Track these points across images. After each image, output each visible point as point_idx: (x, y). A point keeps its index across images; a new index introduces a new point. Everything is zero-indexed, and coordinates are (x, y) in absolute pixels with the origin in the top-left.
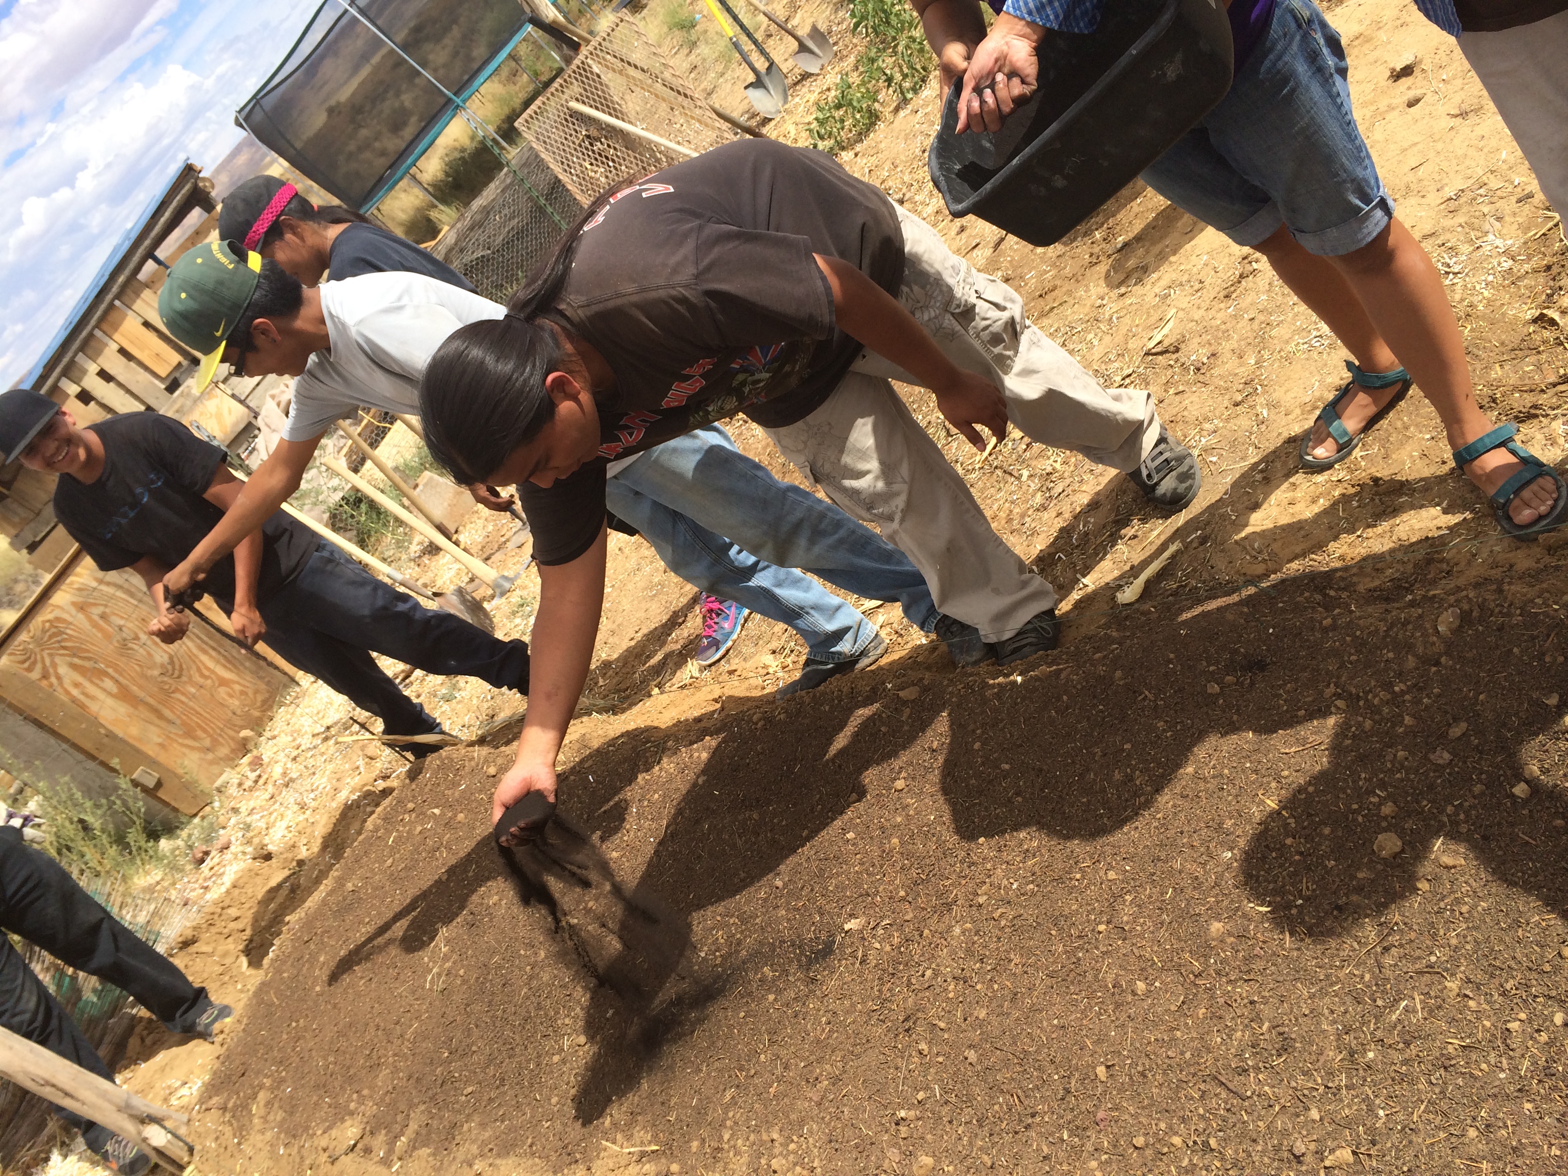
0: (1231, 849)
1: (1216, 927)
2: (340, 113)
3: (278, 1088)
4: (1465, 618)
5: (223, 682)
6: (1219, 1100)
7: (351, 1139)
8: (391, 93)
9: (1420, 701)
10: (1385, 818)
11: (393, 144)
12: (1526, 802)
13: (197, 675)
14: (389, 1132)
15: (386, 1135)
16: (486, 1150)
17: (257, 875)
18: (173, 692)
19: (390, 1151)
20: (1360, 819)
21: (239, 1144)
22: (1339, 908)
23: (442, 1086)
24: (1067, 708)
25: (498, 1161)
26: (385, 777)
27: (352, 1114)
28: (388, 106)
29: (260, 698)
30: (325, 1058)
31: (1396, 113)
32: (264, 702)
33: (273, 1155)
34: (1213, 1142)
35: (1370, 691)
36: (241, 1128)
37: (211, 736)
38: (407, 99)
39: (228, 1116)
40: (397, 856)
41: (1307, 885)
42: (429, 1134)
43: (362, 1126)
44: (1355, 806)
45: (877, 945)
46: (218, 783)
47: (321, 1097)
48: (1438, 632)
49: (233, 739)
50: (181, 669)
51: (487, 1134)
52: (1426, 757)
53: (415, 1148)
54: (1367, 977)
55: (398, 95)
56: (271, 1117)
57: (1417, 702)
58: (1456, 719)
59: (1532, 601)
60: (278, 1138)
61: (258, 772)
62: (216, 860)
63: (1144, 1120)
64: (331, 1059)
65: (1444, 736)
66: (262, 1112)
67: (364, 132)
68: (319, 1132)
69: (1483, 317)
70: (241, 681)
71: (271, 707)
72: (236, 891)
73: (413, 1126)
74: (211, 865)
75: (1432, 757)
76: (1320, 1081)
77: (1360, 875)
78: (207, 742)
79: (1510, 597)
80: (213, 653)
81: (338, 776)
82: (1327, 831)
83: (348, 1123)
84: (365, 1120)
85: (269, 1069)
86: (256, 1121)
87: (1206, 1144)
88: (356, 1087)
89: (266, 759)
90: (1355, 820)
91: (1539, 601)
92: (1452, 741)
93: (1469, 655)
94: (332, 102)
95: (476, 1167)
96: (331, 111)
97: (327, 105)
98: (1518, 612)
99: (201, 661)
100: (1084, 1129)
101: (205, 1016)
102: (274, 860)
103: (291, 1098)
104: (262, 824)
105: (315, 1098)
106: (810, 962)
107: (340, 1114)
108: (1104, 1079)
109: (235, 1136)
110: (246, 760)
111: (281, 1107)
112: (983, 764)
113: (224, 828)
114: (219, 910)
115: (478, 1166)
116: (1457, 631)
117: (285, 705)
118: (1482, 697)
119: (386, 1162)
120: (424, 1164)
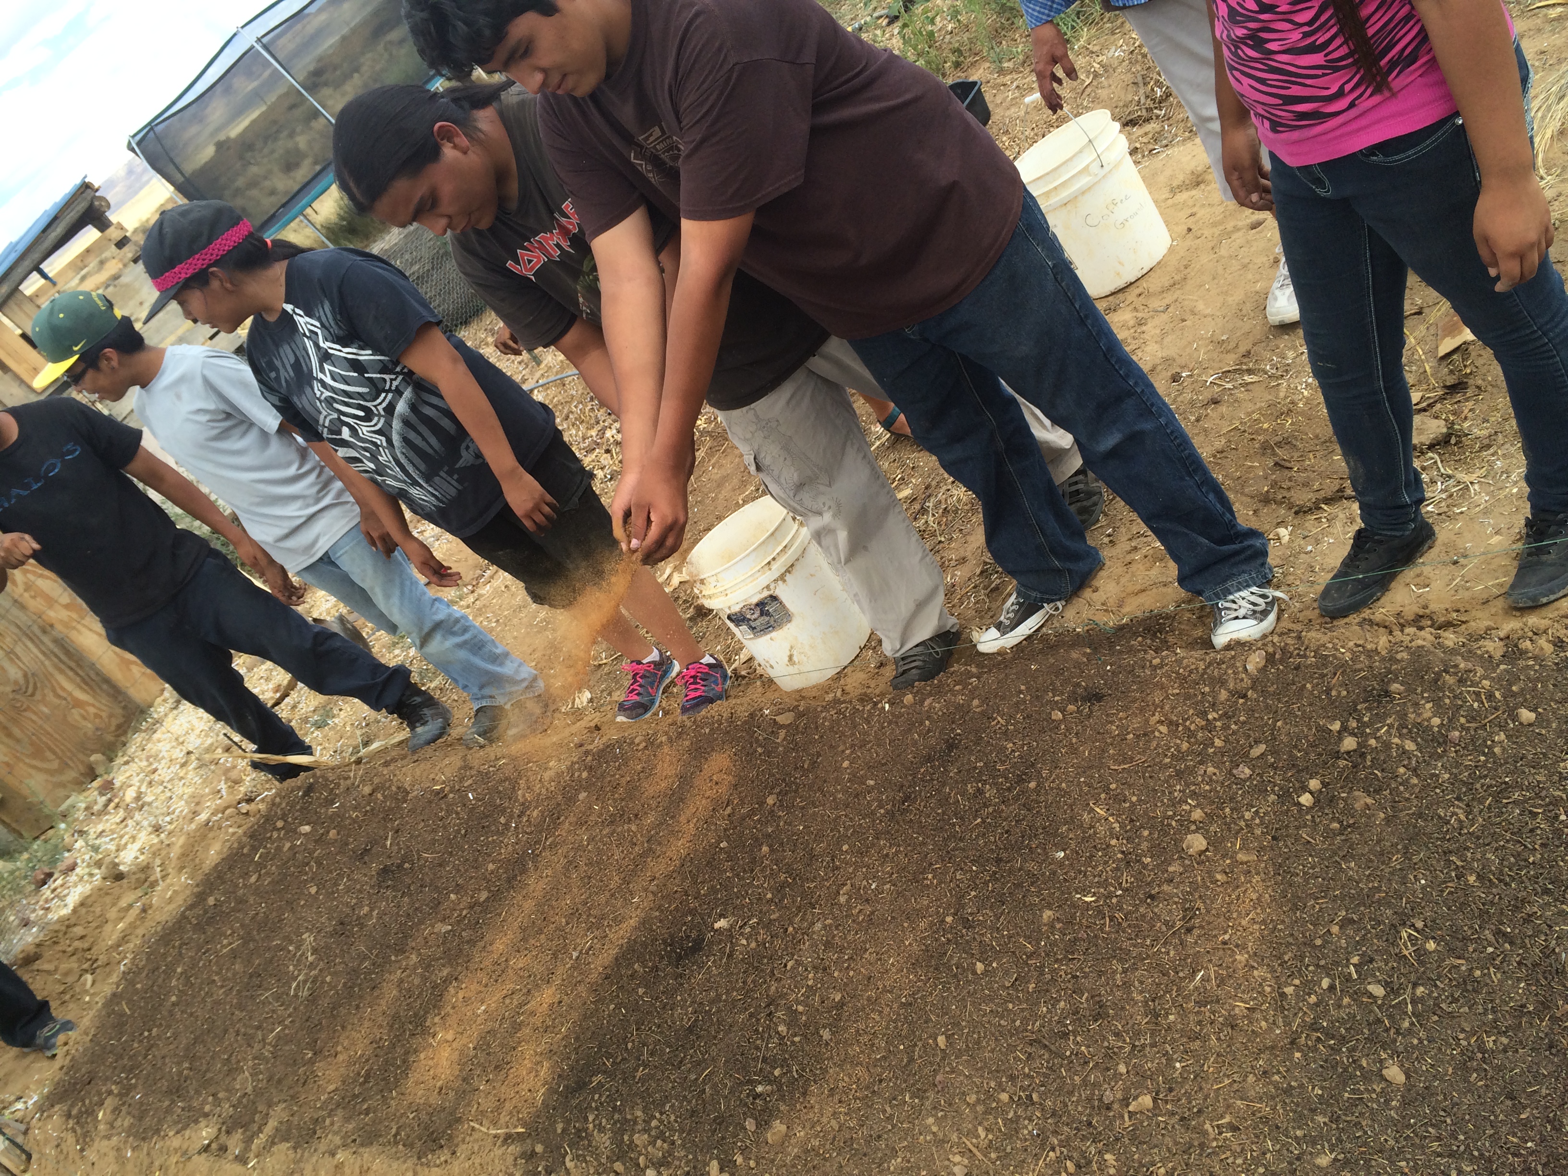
0: (1064, 850)
1: (1047, 914)
2: (229, 148)
3: (127, 1094)
4: (1270, 659)
5: (78, 704)
6: (1043, 1060)
7: (205, 1139)
8: (285, 133)
9: (1229, 727)
10: (1194, 822)
11: (285, 184)
12: (1310, 809)
13: (51, 694)
14: (245, 1131)
15: (243, 1134)
16: (349, 1141)
17: (107, 894)
18: (25, 710)
19: (247, 1148)
20: (1174, 823)
21: (82, 1150)
22: (1152, 897)
23: (304, 1084)
24: (929, 731)
25: (362, 1150)
26: (250, 800)
27: (206, 1115)
28: (282, 145)
29: (114, 722)
30: (179, 1064)
31: (1240, 234)
32: (119, 727)
33: (121, 1159)
34: (1035, 1096)
35: (1187, 719)
36: (86, 1134)
37: (58, 757)
38: (302, 141)
39: (71, 1123)
40: (263, 871)
41: (1127, 878)
42: (289, 1130)
43: (219, 1126)
44: (1170, 813)
45: (744, 942)
46: (64, 807)
47: (173, 1102)
48: (1246, 670)
49: (82, 762)
50: (35, 688)
51: (351, 1126)
52: (1230, 773)
53: (273, 1143)
54: (1172, 953)
55: (292, 135)
56: (118, 1123)
57: (1226, 727)
58: (1257, 742)
59: (1324, 646)
60: (126, 1142)
61: (109, 796)
62: (59, 882)
63: (977, 1080)
64: (186, 1065)
65: (1247, 755)
66: (110, 1117)
67: (254, 170)
68: (171, 1134)
69: (1302, 413)
70: (97, 704)
71: (125, 733)
72: (83, 911)
73: (272, 1124)
74: (53, 887)
75: (1235, 771)
76: (1128, 1040)
77: (1171, 869)
78: (55, 765)
79: (1306, 642)
80: (71, 674)
81: (196, 800)
82: (1146, 833)
83: (203, 1123)
84: (220, 1120)
85: (119, 1076)
86: (102, 1127)
87: (1030, 1097)
88: (212, 1090)
89: (117, 783)
90: (1169, 825)
91: (1330, 645)
92: (1252, 759)
93: (1271, 689)
94: (222, 137)
95: (338, 1156)
96: (220, 146)
97: (216, 140)
98: (1313, 654)
99: (56, 680)
100: (925, 1091)
101: (46, 1029)
102: (125, 881)
103: (141, 1103)
104: (112, 847)
105: (167, 1103)
106: (680, 958)
107: (194, 1117)
108: (943, 1047)
109: (77, 1142)
110: (95, 784)
111: (129, 1113)
112: (849, 780)
113: (69, 851)
114: (64, 928)
115: (340, 1156)
116: (1263, 670)
117: (140, 731)
118: (1279, 724)
119: (242, 1160)
120: (283, 1158)
